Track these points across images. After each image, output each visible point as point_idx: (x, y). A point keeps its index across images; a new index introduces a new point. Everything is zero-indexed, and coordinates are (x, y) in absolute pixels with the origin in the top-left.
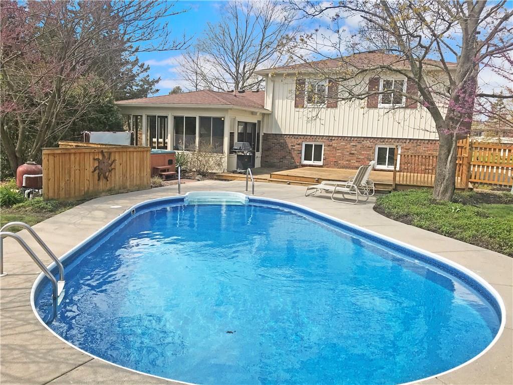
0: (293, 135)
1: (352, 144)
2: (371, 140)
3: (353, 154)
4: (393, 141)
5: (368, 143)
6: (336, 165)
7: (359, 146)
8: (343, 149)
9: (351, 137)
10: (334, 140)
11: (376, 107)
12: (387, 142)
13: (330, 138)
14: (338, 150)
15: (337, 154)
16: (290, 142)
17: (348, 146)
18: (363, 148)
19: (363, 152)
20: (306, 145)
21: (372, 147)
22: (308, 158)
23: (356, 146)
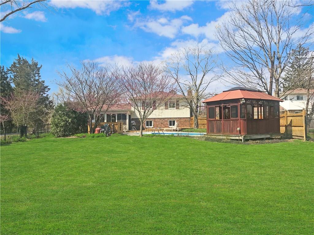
2: (167, 119)
3: (162, 123)
6: (157, 127)
7: (164, 121)
9: (161, 118)
10: (156, 119)
11: (168, 109)
12: (172, 119)
14: (157, 122)
17: (160, 121)
20: (146, 121)
22: (147, 125)
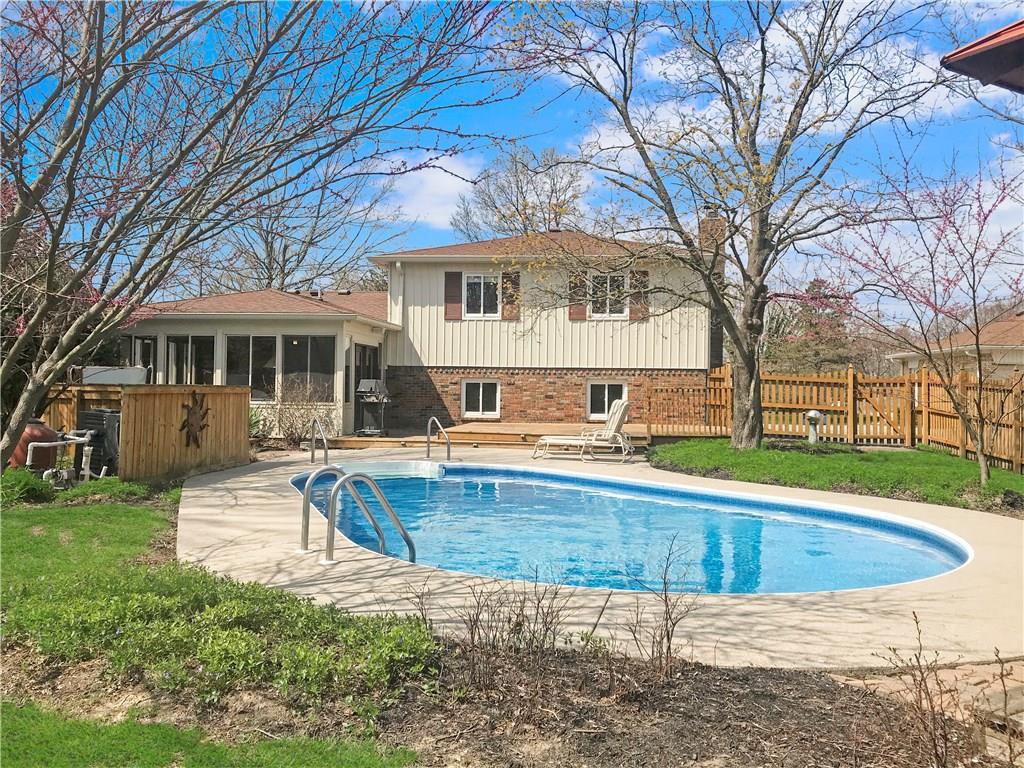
0: (444, 368)
1: (548, 380)
2: (579, 373)
3: (551, 397)
4: (614, 373)
5: (574, 378)
6: (523, 416)
7: (560, 383)
8: (534, 389)
9: (546, 369)
10: (518, 374)
12: (605, 374)
13: (511, 371)
14: (525, 390)
15: (525, 398)
16: (438, 381)
17: (542, 384)
18: (566, 386)
19: (567, 394)
20: (467, 384)
21: (581, 385)
22: (472, 406)
23: (555, 383)
